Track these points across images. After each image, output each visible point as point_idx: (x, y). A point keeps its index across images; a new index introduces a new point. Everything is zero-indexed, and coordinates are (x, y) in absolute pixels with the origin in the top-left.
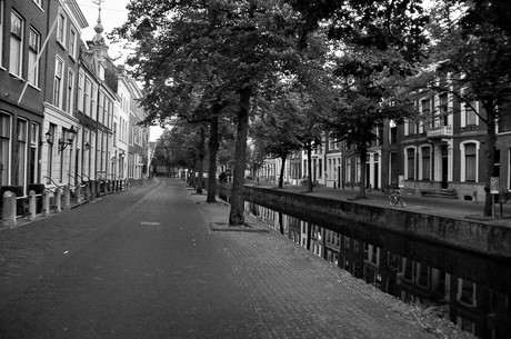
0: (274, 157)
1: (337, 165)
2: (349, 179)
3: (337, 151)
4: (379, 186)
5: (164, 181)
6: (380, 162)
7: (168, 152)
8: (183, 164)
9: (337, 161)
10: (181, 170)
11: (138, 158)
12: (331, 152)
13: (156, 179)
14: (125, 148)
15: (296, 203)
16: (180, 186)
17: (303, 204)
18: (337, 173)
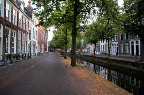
0: (91, 44)
1: (116, 46)
2: (122, 51)
3: (116, 41)
4: (139, 54)
5: (53, 53)
6: (139, 44)
7: (54, 44)
8: (58, 47)
9: (116, 45)
10: (58, 50)
11: (42, 45)
12: (113, 42)
13: (50, 53)
14: (36, 41)
15: (104, 61)
16: (58, 55)
17: (107, 62)
18: (116, 49)
